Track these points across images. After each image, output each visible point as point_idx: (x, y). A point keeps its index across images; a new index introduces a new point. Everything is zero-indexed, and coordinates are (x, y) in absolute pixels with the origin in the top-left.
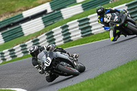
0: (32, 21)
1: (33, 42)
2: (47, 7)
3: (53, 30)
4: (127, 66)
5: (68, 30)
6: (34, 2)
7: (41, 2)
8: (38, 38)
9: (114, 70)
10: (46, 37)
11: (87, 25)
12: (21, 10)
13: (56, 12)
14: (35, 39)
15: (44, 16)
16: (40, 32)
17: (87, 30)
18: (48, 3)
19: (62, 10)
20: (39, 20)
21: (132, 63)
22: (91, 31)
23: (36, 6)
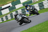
0: (5, 9)
1: (6, 17)
2: (10, 5)
3: (12, 13)
4: (38, 25)
5: (18, 13)
6: (6, 3)
7: (8, 3)
8: (7, 15)
9: (34, 27)
10: (10, 15)
11: (24, 11)
12: (1, 6)
13: (13, 6)
14: (6, 16)
15: (9, 8)
16: (8, 13)
17: (24, 13)
18: (11, 3)
19: (15, 6)
20: (8, 9)
21: (40, 24)
22: (26, 13)
23: (6, 4)
